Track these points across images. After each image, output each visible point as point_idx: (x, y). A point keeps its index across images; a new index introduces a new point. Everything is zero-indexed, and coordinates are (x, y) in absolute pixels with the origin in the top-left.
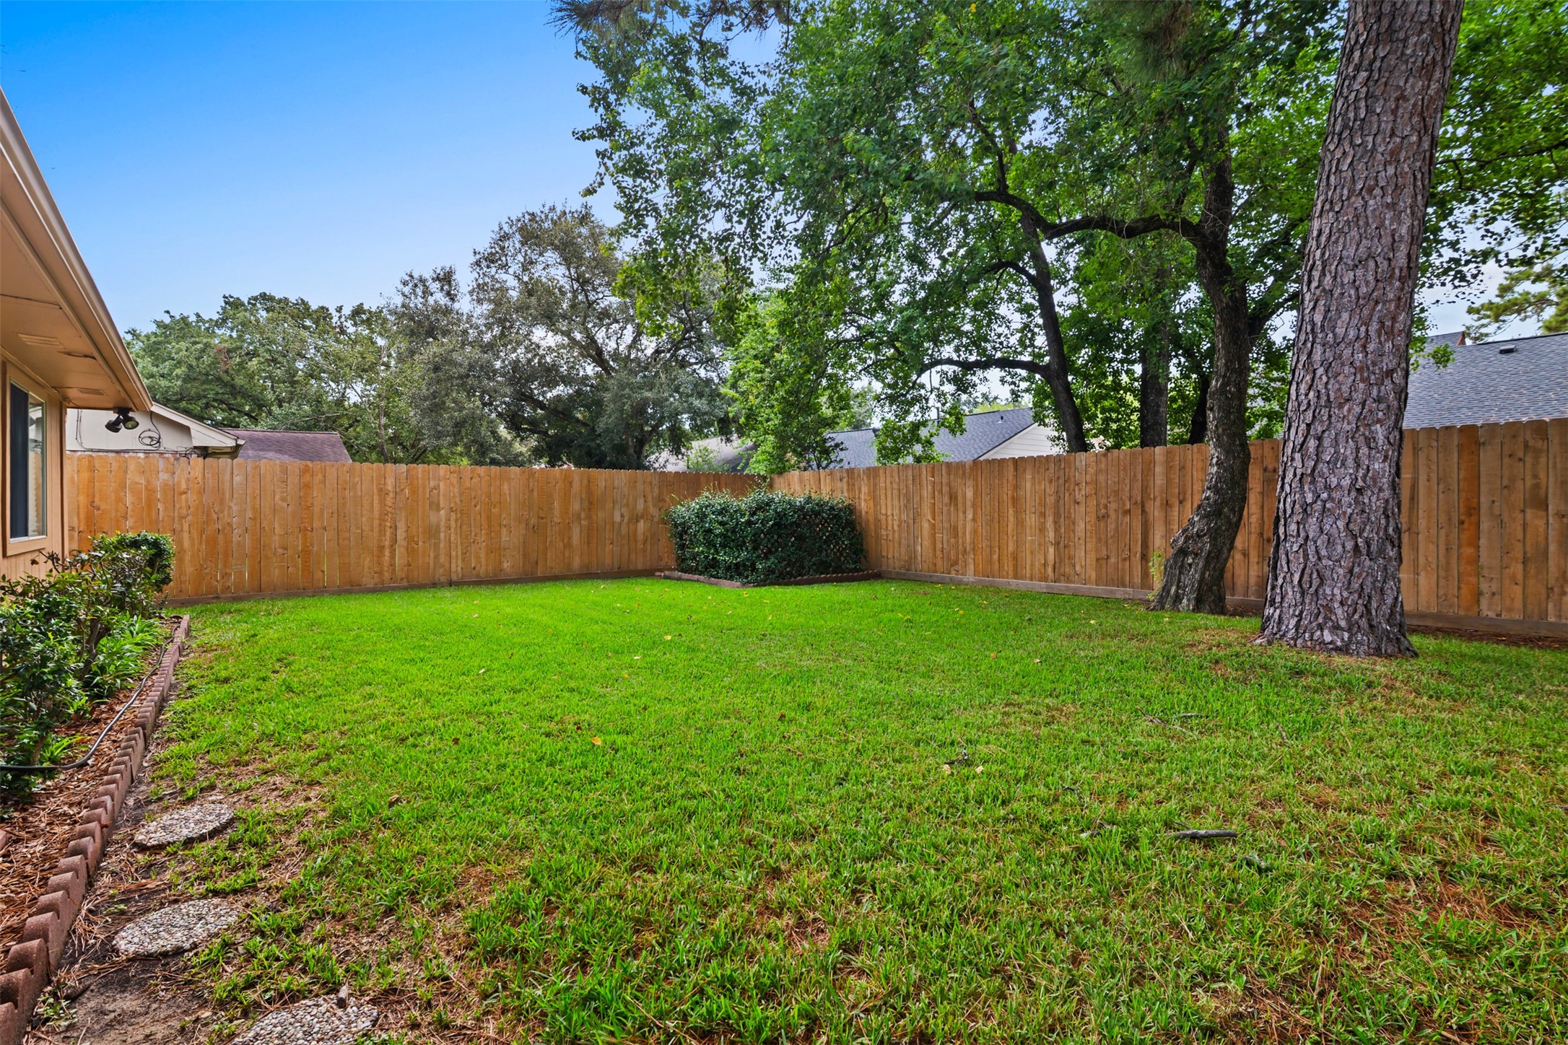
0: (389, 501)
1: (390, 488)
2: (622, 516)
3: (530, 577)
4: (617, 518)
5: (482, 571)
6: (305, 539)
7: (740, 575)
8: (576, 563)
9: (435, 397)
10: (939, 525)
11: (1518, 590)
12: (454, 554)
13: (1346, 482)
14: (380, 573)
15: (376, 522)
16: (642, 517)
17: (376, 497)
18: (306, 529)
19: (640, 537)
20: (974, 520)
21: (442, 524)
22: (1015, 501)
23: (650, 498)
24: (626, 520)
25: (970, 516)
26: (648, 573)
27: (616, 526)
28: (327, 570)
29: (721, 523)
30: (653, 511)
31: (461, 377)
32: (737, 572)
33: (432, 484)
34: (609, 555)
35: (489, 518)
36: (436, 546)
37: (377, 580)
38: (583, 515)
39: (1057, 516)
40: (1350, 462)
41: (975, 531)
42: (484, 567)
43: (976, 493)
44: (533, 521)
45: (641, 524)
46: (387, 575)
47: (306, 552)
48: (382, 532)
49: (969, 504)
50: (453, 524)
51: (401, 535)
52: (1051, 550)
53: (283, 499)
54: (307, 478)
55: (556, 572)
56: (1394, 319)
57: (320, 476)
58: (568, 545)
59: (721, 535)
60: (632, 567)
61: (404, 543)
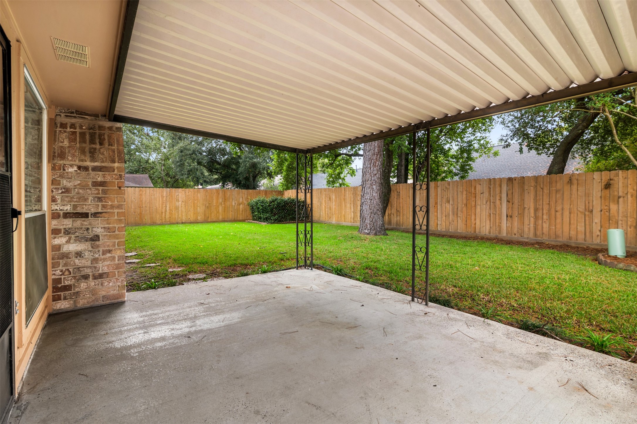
0: (164, 199)
1: (165, 195)
2: (235, 203)
3: (206, 221)
4: (234, 204)
5: (192, 220)
6: (140, 210)
7: (267, 221)
8: (221, 218)
9: (181, 161)
10: (326, 207)
11: (444, 223)
12: (183, 214)
13: (369, 198)
14: (162, 220)
15: (161, 205)
16: (241, 204)
17: (160, 198)
18: (141, 207)
19: (241, 210)
20: (335, 205)
21: (180, 206)
22: (344, 199)
23: (244, 198)
24: (236, 204)
25: (334, 204)
26: (243, 221)
27: (233, 206)
28: (147, 219)
29: (262, 206)
30: (245, 202)
31: (190, 155)
32: (266, 220)
33: (177, 194)
34: (231, 215)
35: (194, 204)
36: (178, 212)
37: (161, 222)
38: (223, 203)
39: (354, 204)
40: (369, 194)
41: (335, 208)
42: (192, 218)
43: (336, 197)
44: (207, 205)
45: (241, 205)
46: (164, 220)
47: (141, 214)
48: (162, 208)
49: (334, 200)
50: (183, 206)
51: (168, 209)
52: (353, 214)
53: (134, 199)
54: (141, 192)
55: (214, 220)
56: (376, 163)
57: (145, 192)
58: (218, 212)
59: (261, 209)
60: (238, 219)
61: (169, 211)
